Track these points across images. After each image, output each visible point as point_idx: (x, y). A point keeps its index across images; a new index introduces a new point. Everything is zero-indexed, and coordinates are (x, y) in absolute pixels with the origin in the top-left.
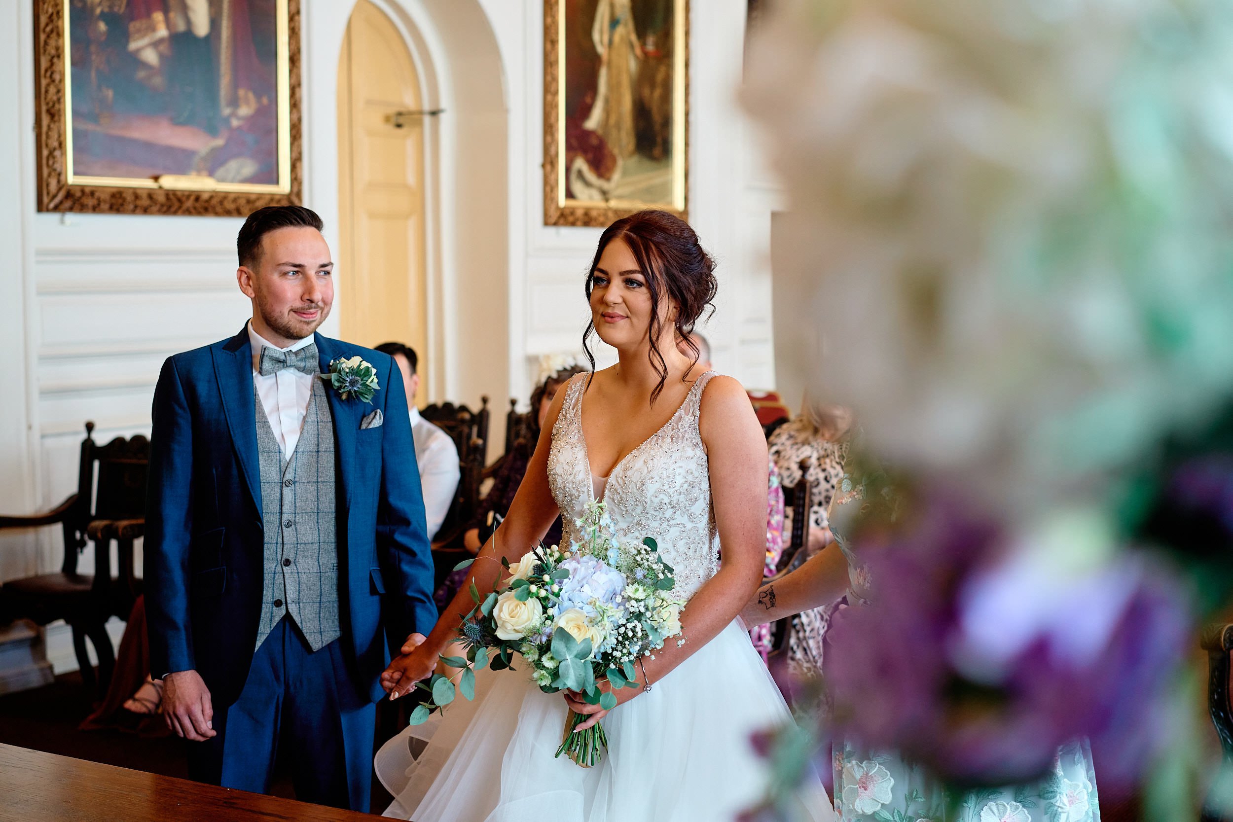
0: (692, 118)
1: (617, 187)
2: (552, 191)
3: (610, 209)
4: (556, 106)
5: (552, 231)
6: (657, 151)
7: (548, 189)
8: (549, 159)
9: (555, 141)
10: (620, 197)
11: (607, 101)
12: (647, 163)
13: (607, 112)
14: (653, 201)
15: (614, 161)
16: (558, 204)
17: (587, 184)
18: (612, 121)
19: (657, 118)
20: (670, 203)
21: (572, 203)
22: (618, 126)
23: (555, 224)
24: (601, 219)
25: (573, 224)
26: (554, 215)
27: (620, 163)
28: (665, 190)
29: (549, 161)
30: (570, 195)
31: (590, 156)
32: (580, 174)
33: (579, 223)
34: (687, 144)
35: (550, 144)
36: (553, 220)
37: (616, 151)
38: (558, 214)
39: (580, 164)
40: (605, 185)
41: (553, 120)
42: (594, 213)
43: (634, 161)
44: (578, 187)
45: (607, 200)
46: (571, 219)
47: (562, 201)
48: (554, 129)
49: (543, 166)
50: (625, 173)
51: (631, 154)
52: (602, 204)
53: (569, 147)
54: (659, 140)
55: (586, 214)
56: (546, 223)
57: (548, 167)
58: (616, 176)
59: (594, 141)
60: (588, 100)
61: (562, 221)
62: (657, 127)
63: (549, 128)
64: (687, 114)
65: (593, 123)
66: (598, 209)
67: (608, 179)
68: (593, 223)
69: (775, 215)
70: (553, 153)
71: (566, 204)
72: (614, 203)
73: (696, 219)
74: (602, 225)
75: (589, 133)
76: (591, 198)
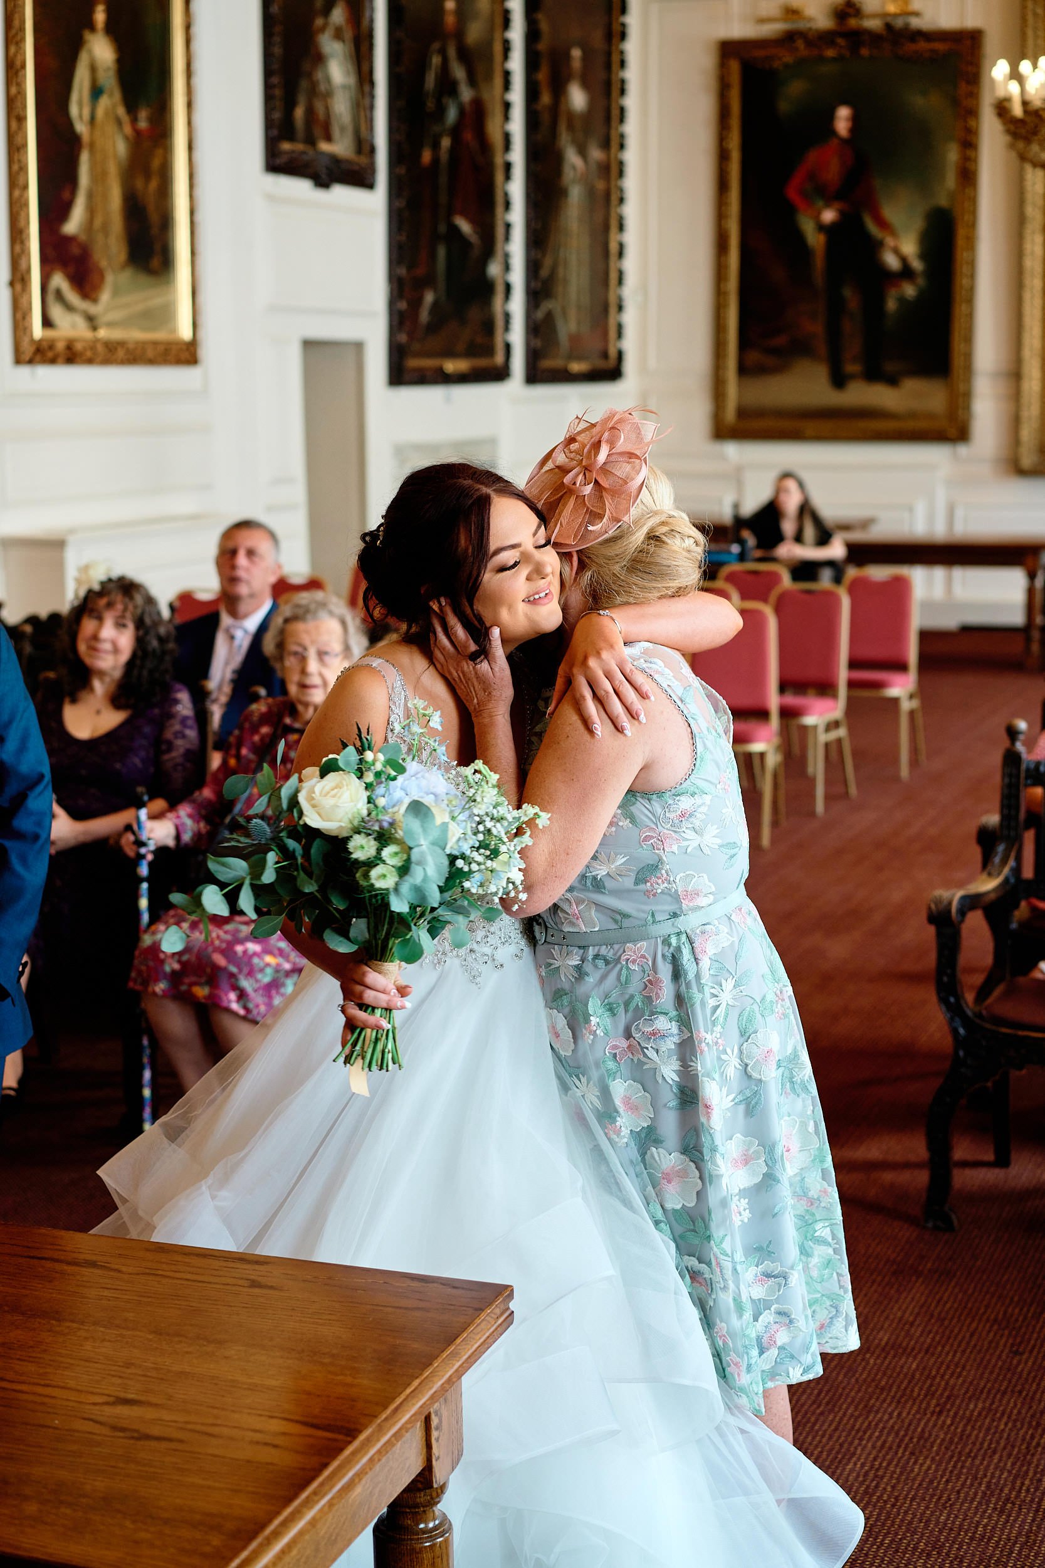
0: (200, 217)
1: (107, 310)
2: (24, 318)
3: (97, 340)
4: (27, 205)
5: (25, 371)
6: (155, 262)
7: (19, 316)
8: (19, 275)
9: (25, 252)
10: (111, 325)
11: (90, 196)
12: (143, 279)
13: (91, 210)
14: (153, 329)
15: (102, 276)
16: (32, 336)
17: (69, 308)
18: (98, 222)
19: (154, 218)
20: (174, 330)
21: (51, 333)
22: (105, 228)
23: (31, 362)
24: (89, 354)
25: (53, 361)
26: (28, 350)
27: (110, 278)
28: (166, 314)
29: (18, 279)
30: (47, 322)
31: (71, 270)
32: (59, 295)
33: (60, 360)
34: (193, 253)
35: (20, 256)
36: (27, 357)
37: (103, 263)
38: (34, 348)
39: (59, 280)
40: (93, 309)
41: (22, 224)
42: (79, 346)
43: (126, 276)
44: (57, 312)
45: (95, 328)
46: (50, 354)
47: (37, 331)
48: (24, 236)
49: (12, 284)
50: (116, 293)
51: (123, 267)
52: (89, 334)
53: (44, 259)
54: (157, 247)
55: (70, 347)
56: (18, 360)
57: (18, 287)
58: (105, 296)
59: (75, 250)
60: (66, 195)
61: (38, 358)
62: (155, 231)
63: (17, 234)
64: (192, 212)
65: (73, 226)
66: (84, 340)
67: (95, 301)
68: (79, 359)
69: (309, 345)
70: (23, 265)
71: (43, 335)
72: (102, 333)
73: (207, 351)
74: (90, 361)
75: (69, 240)
76: (74, 326)
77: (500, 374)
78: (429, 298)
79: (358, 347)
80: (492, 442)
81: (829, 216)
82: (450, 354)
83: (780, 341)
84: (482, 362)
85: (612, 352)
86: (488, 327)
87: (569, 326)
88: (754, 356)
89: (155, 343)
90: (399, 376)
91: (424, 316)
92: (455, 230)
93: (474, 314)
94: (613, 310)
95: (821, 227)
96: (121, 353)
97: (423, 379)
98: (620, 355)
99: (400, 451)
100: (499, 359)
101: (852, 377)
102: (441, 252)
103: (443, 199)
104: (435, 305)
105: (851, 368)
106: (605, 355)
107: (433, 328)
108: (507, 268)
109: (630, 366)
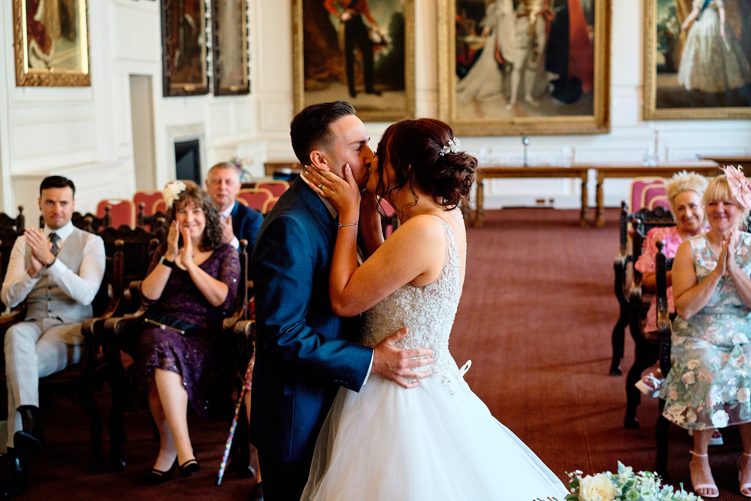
0: (90, 12)
1: (53, 59)
2: (20, 63)
3: (51, 73)
4: (21, 5)
5: (20, 89)
6: (71, 35)
7: (18, 61)
8: (17, 41)
9: (20, 29)
11: (45, 2)
12: (67, 43)
13: (46, 9)
14: (71, 68)
15: (50, 41)
16: (24, 72)
17: (38, 58)
18: (48, 15)
19: (71, 12)
20: (80, 69)
22: (52, 17)
23: (23, 85)
24: (47, 81)
25: (33, 85)
26: (22, 78)
27: (54, 43)
29: (17, 43)
31: (38, 38)
33: (36, 84)
34: (88, 31)
35: (18, 31)
36: (22, 83)
37: (51, 35)
38: (25, 78)
39: (34, 44)
40: (48, 58)
41: (19, 15)
42: (43, 77)
43: (60, 42)
45: (49, 68)
46: (32, 81)
47: (26, 69)
48: (20, 21)
49: (14, 46)
50: (56, 50)
51: (59, 37)
53: (28, 34)
54: (72, 27)
55: (39, 78)
56: (18, 85)
57: (18, 47)
58: (52, 52)
59: (40, 29)
61: (27, 83)
62: (71, 19)
63: (16, 21)
64: (87, 10)
65: (38, 17)
66: (45, 74)
68: (43, 84)
69: (132, 76)
70: (20, 37)
71: (28, 72)
72: (52, 70)
73: (94, 80)
74: (47, 85)
75: (37, 23)
76: (40, 66)
77: (205, 91)
78: (178, 54)
79: (149, 77)
80: (203, 124)
81: (345, 16)
83: (325, 75)
85: (246, 81)
86: (200, 68)
87: (229, 69)
88: (311, 83)
89: (73, 75)
90: (167, 92)
91: (176, 63)
92: (185, 20)
93: (194, 62)
94: (245, 61)
95: (341, 21)
96: (60, 81)
97: (177, 94)
98: (249, 83)
99: (169, 129)
102: (181, 31)
103: (181, 5)
104: (180, 57)
105: (358, 88)
106: (243, 82)
107: (180, 68)
109: (253, 87)
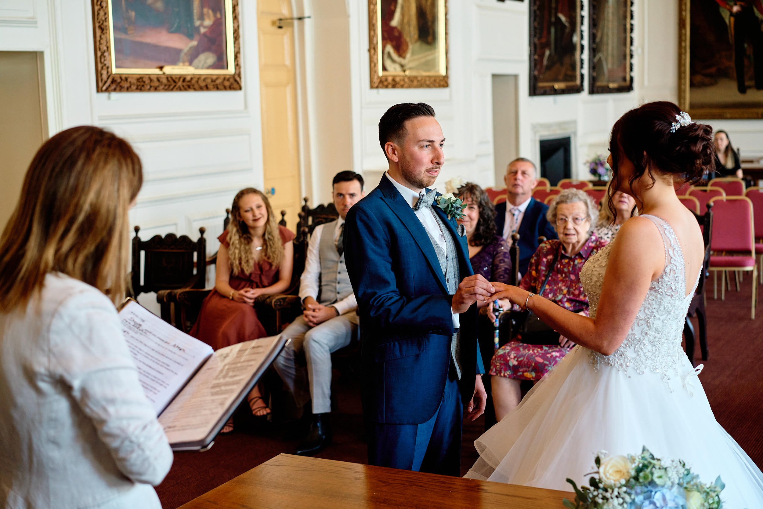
0: (449, 16)
1: (409, 62)
2: (375, 66)
3: (406, 76)
4: (376, 12)
5: (375, 91)
6: (430, 39)
7: (373, 65)
8: (372, 46)
9: (375, 34)
10: (411, 69)
11: (403, 8)
12: (425, 46)
13: (403, 15)
14: (429, 70)
15: (407, 46)
16: (378, 75)
17: (393, 61)
18: (406, 21)
19: (429, 17)
20: (438, 71)
21: (386, 73)
22: (409, 23)
23: (377, 87)
24: (402, 83)
25: (387, 87)
26: (376, 81)
27: (410, 47)
28: (434, 63)
29: (372, 48)
30: (384, 69)
31: (394, 43)
33: (390, 86)
34: (446, 34)
35: (373, 36)
36: (376, 85)
37: (408, 40)
38: (379, 80)
39: (389, 48)
41: (374, 21)
42: (398, 79)
43: (418, 45)
44: (388, 63)
45: (404, 71)
46: (386, 83)
47: (380, 73)
48: (375, 27)
49: (369, 50)
50: (413, 54)
51: (416, 41)
52: (402, 73)
53: (383, 38)
54: (431, 31)
55: (394, 80)
56: (372, 87)
57: (372, 51)
58: (408, 55)
59: (396, 34)
60: (392, 8)
61: (381, 85)
62: (430, 24)
63: (372, 26)
64: (446, 14)
65: (395, 22)
67: (404, 58)
68: (398, 85)
69: (494, 76)
70: (375, 42)
71: (383, 75)
72: (407, 73)
73: (452, 81)
74: (402, 87)
75: (394, 28)
76: (395, 69)
77: (578, 90)
78: (547, 53)
79: (516, 77)
80: (575, 122)
81: (736, 9)
82: (557, 80)
83: (713, 70)
84: (571, 84)
85: (628, 78)
86: (573, 67)
87: (608, 65)
88: (699, 78)
89: (430, 77)
90: (534, 91)
91: (545, 62)
92: (559, 20)
93: (567, 60)
94: (628, 57)
95: (732, 14)
96: (415, 83)
97: (545, 93)
98: (632, 79)
99: (535, 128)
100: (578, 82)
101: (750, 87)
102: (553, 30)
103: (553, 5)
104: (550, 56)
105: (747, 83)
106: (624, 79)
107: (549, 68)
108: (582, 38)
109: (636, 84)
